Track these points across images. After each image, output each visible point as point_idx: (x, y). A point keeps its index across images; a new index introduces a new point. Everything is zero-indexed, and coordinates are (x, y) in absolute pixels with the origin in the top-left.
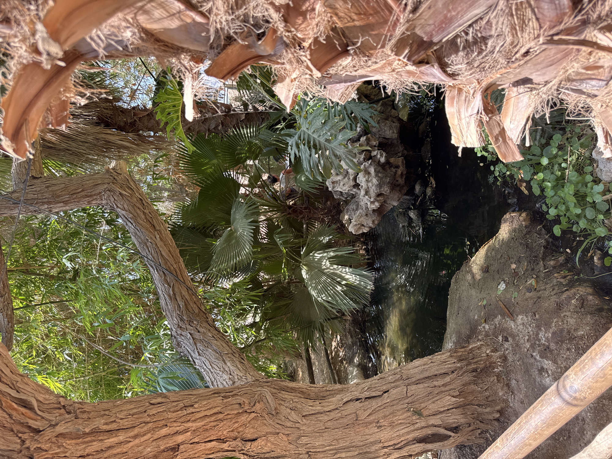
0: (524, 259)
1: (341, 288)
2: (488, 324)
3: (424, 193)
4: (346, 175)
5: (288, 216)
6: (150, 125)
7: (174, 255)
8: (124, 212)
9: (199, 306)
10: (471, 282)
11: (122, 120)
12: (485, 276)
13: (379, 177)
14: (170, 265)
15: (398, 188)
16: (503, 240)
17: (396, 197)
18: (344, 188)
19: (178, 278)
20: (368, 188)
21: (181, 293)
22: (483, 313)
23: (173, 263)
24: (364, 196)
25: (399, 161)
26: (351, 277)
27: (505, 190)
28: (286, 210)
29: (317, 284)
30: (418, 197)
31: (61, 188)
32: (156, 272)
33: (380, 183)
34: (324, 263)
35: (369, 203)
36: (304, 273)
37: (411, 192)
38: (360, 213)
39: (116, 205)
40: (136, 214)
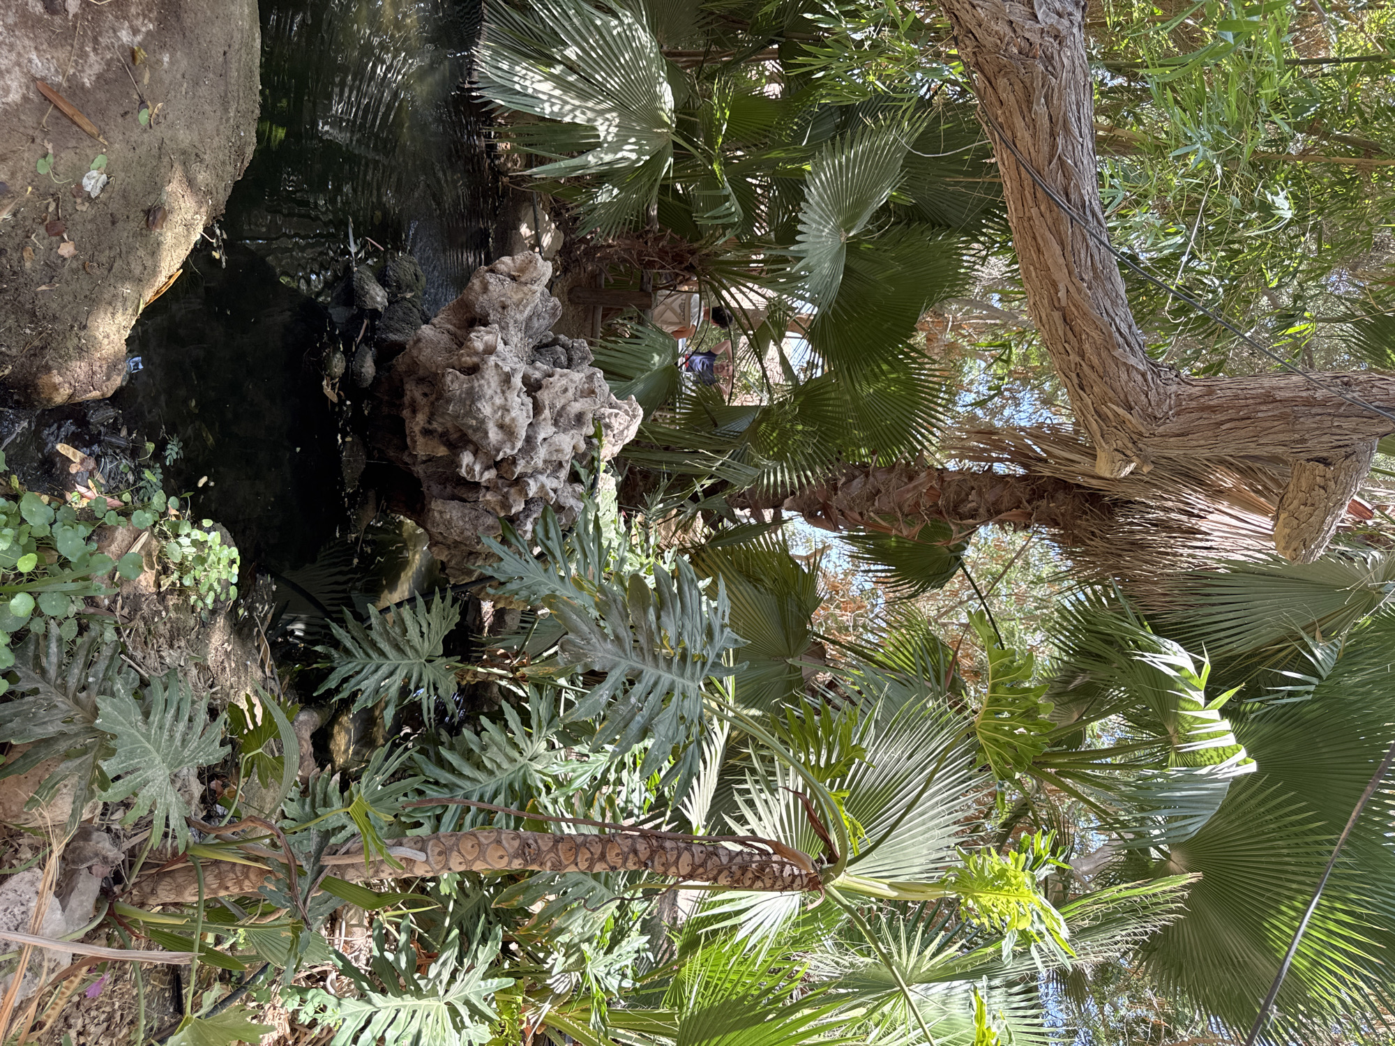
0: (36, 277)
1: (568, 52)
2: (123, 46)
3: (349, 355)
4: (560, 414)
5: (696, 245)
6: (998, 490)
7: (1029, 240)
8: (1132, 361)
9: (990, 90)
10: (195, 167)
11: (1059, 505)
12: (152, 197)
13: (476, 418)
14: (1047, 215)
15: (421, 372)
16: (113, 314)
17: (427, 352)
18: (564, 382)
19: (1034, 180)
20: (503, 392)
21: (1034, 136)
22: (146, 81)
23: (1037, 222)
24: (514, 370)
25: (422, 447)
26: (537, 86)
27: (130, 434)
28: (701, 261)
29: (632, 67)
30: (366, 340)
31: (1271, 437)
32: (1086, 198)
33: (473, 402)
34: (613, 130)
35: (500, 346)
36: (667, 97)
37: (388, 353)
38: (521, 312)
39: (1146, 380)
40: (1104, 354)
